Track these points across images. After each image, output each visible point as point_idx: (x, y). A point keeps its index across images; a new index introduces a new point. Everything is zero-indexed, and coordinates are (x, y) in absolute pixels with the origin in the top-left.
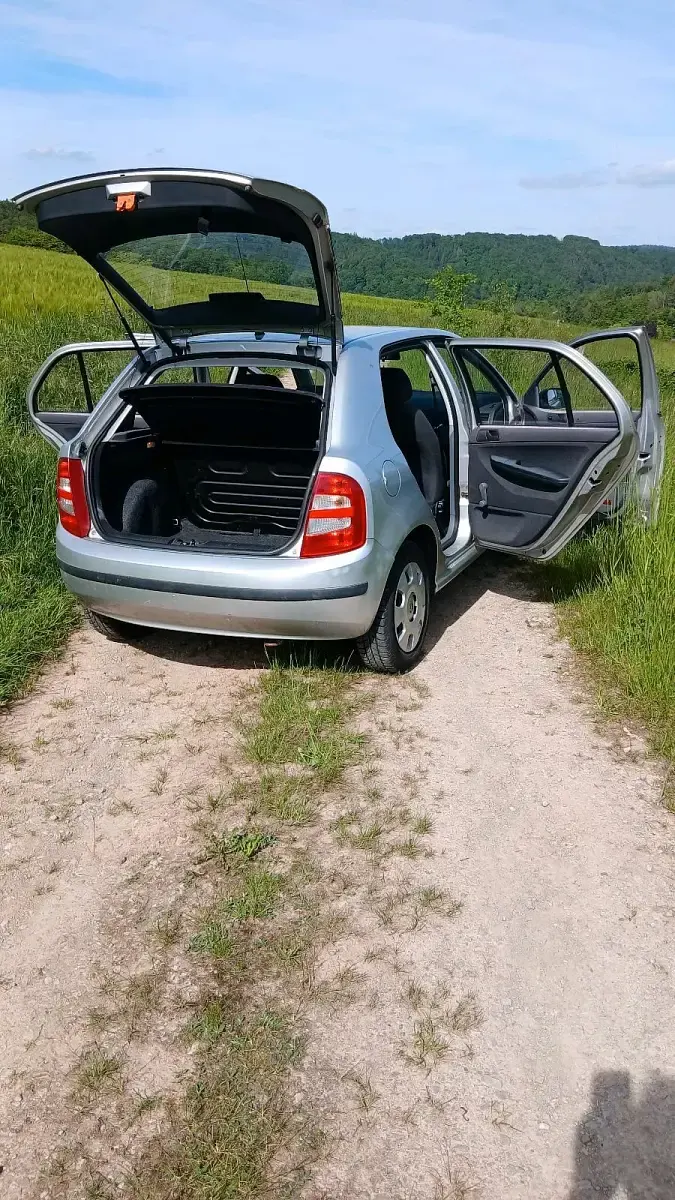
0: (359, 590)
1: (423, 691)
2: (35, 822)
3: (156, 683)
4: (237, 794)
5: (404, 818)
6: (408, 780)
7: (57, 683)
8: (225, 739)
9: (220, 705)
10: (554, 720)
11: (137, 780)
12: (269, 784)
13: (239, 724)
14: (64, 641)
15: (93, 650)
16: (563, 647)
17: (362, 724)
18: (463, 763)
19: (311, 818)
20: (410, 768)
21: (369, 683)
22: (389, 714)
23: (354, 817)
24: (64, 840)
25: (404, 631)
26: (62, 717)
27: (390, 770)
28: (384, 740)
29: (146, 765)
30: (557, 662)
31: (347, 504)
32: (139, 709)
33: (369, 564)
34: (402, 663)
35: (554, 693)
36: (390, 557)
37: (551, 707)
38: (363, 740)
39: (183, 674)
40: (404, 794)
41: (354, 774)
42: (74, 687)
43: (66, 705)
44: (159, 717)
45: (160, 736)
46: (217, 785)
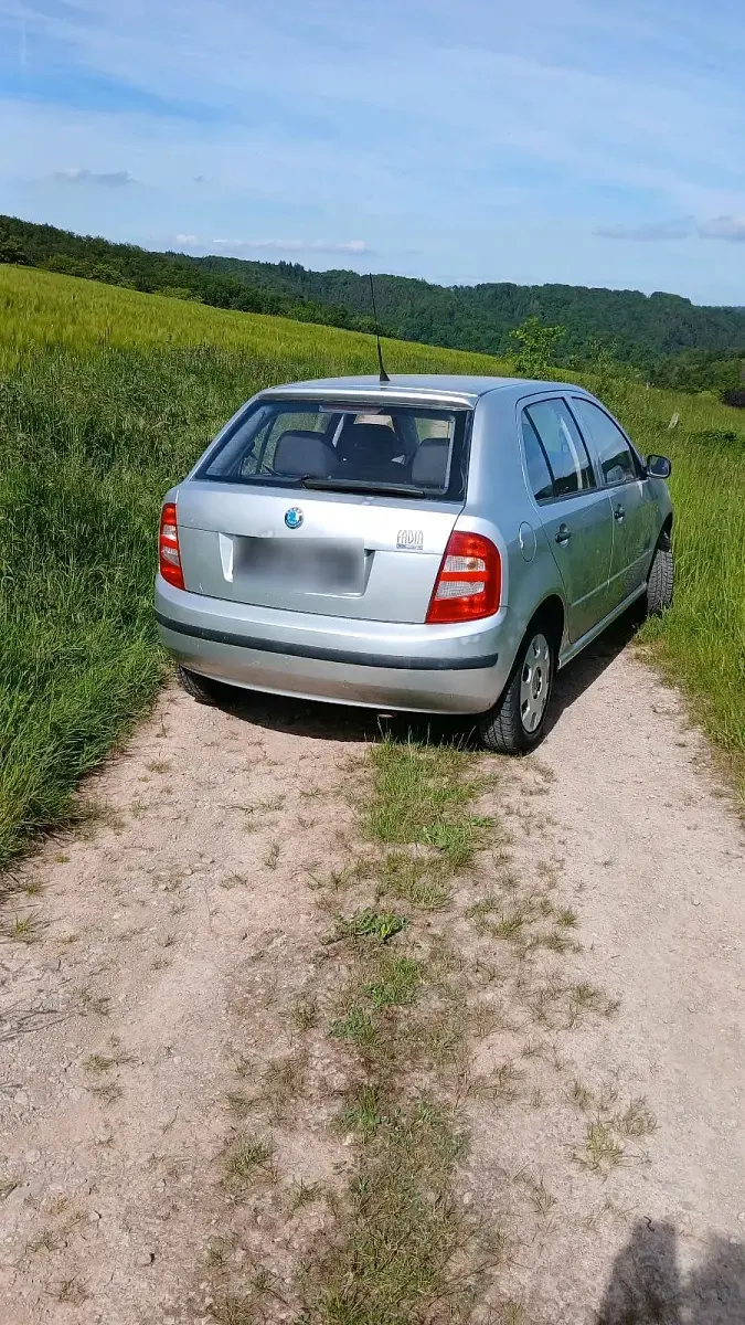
0: (488, 662)
1: (547, 774)
2: (142, 890)
3: (253, 752)
4: (361, 873)
5: (546, 909)
6: (543, 869)
7: (147, 745)
8: (336, 813)
9: (328, 779)
10: (694, 814)
11: (248, 852)
12: (394, 864)
13: (351, 800)
14: (152, 701)
15: (183, 713)
16: (695, 736)
17: (485, 806)
18: (600, 854)
19: (444, 904)
20: (545, 855)
21: (488, 763)
22: (514, 798)
23: (490, 905)
24: (176, 912)
25: (528, 709)
26: (157, 780)
27: (523, 857)
28: (512, 825)
29: (256, 837)
30: (691, 752)
31: (481, 567)
32: (240, 778)
33: (500, 633)
34: (524, 744)
35: (693, 785)
36: (522, 627)
37: (689, 800)
38: (490, 823)
39: (280, 743)
40: (542, 883)
41: (485, 859)
42: (166, 750)
43: (159, 768)
44: (262, 787)
45: (266, 807)
46: (336, 862)
